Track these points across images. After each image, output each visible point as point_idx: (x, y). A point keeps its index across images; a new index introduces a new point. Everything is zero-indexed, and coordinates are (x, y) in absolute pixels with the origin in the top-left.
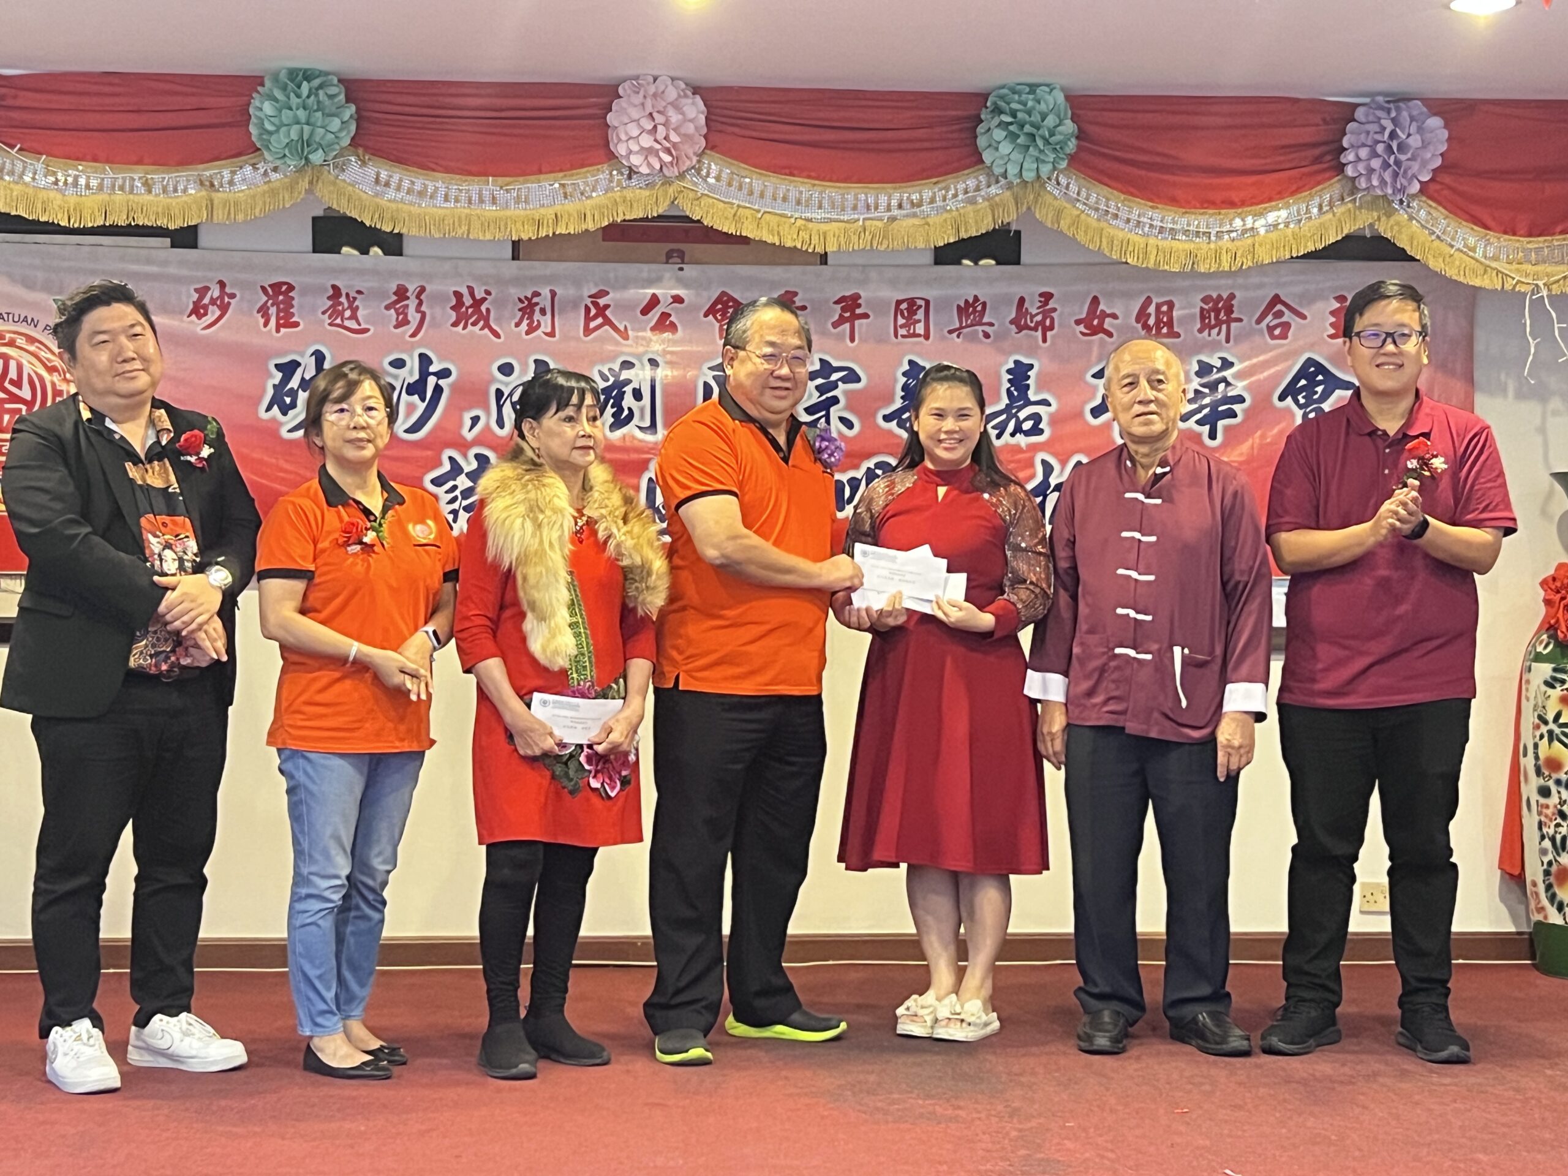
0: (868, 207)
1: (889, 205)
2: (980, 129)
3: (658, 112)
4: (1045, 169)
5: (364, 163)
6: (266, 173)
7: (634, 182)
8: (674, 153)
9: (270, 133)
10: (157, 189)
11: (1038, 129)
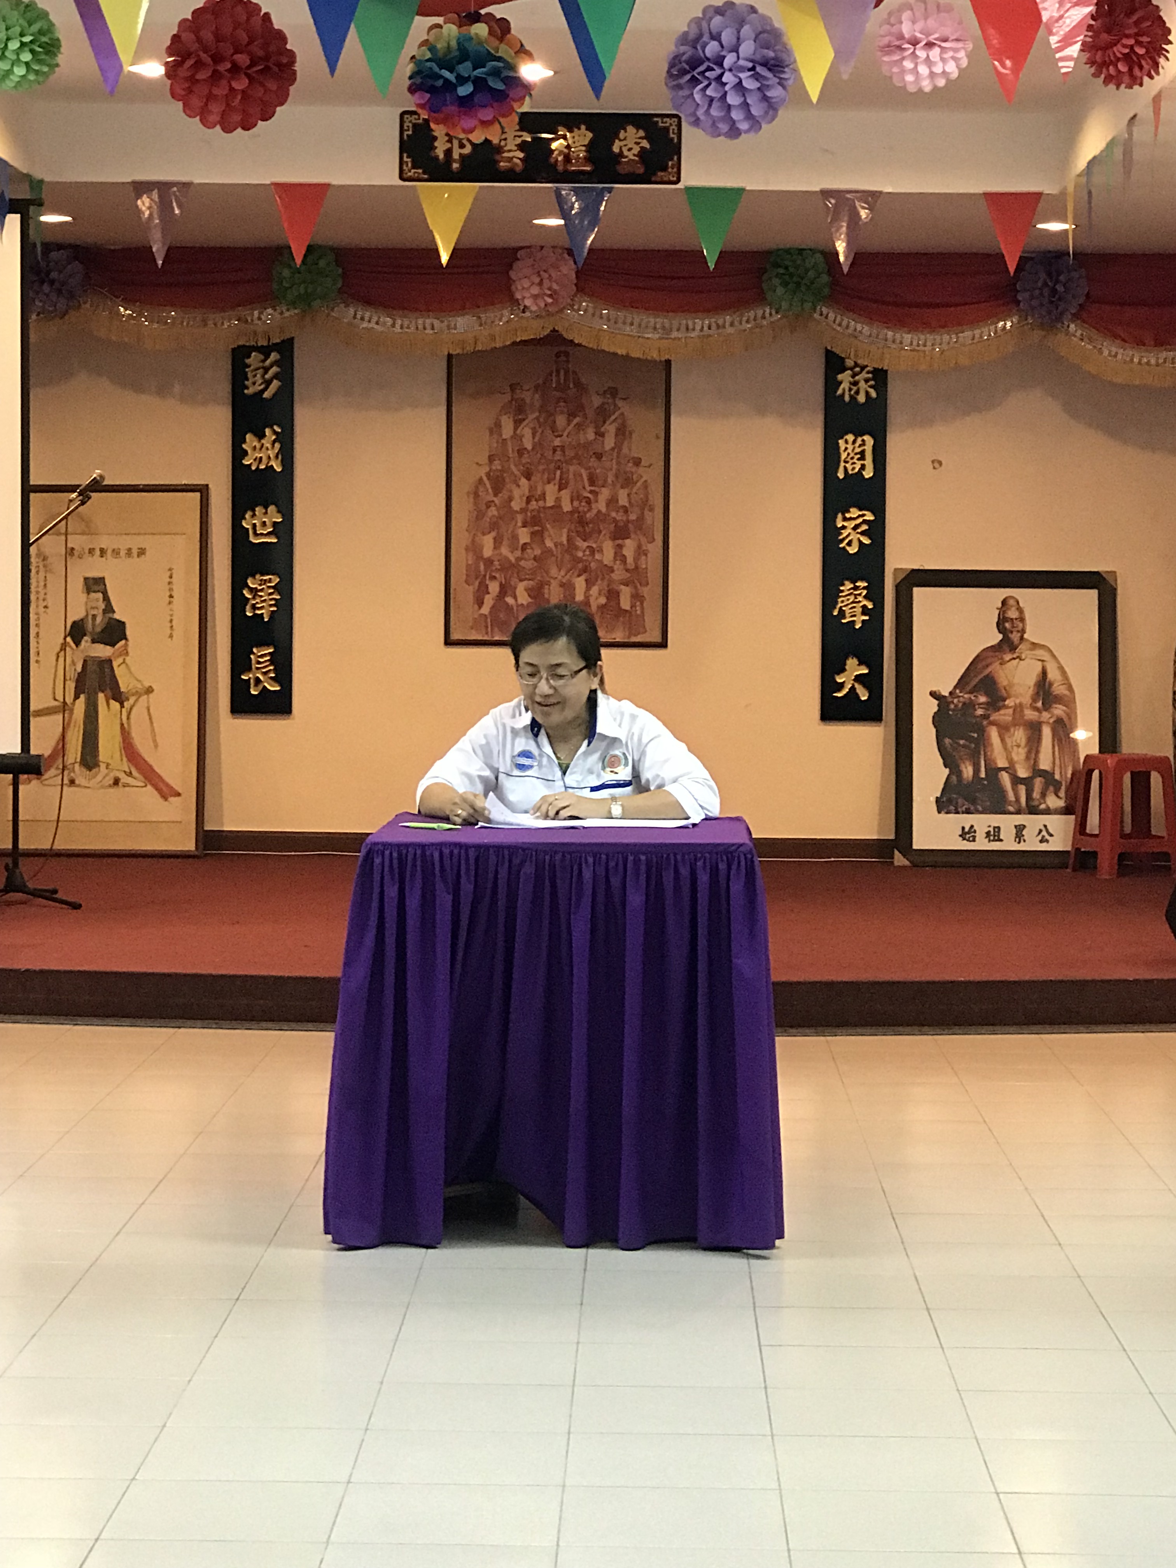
0: (687, 329)
1: (703, 327)
2: (765, 277)
3: (545, 271)
4: (808, 306)
5: (347, 306)
6: (282, 313)
7: (528, 314)
8: (555, 297)
9: (287, 289)
10: (210, 323)
11: (802, 279)
